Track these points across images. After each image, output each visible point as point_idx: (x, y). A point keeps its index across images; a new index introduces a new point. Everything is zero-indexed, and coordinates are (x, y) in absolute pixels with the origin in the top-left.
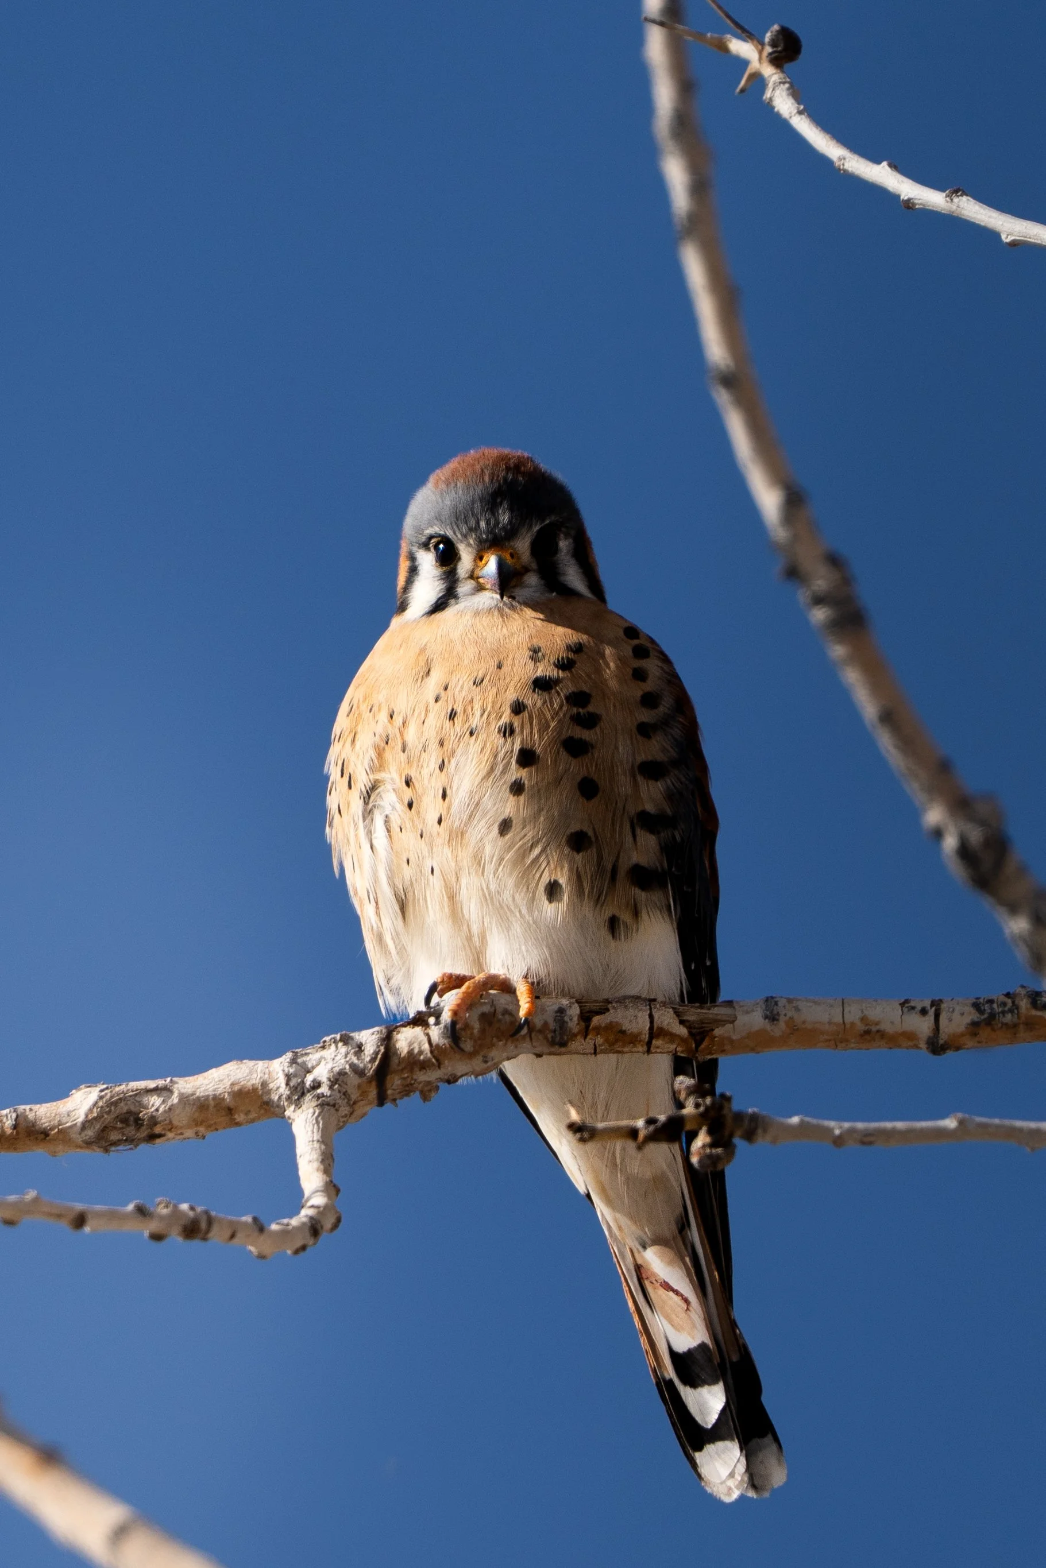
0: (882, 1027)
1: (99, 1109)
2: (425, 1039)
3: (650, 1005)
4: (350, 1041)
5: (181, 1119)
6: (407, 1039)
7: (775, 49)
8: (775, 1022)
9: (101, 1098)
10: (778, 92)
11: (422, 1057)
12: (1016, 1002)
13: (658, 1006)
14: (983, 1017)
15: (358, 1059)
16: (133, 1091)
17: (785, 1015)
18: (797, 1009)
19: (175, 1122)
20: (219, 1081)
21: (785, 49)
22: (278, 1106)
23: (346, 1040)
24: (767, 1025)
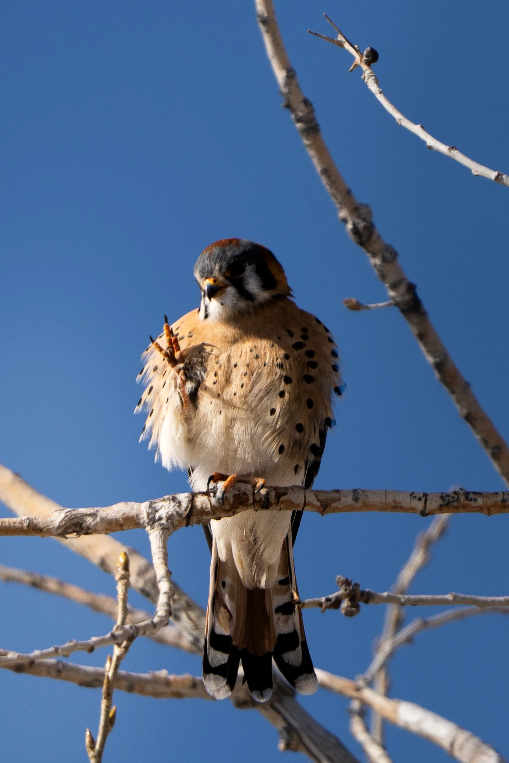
0: (402, 505)
1: (65, 521)
2: (209, 502)
3: (305, 491)
4: (176, 500)
5: (100, 527)
6: (201, 501)
7: (368, 58)
8: (357, 502)
9: (66, 516)
10: (370, 80)
11: (207, 510)
12: (459, 497)
13: (308, 492)
14: (445, 503)
15: (179, 509)
16: (80, 514)
17: (362, 499)
18: (367, 496)
19: (98, 529)
20: (118, 512)
21: (372, 58)
22: (143, 525)
23: (174, 499)
24: (354, 503)
